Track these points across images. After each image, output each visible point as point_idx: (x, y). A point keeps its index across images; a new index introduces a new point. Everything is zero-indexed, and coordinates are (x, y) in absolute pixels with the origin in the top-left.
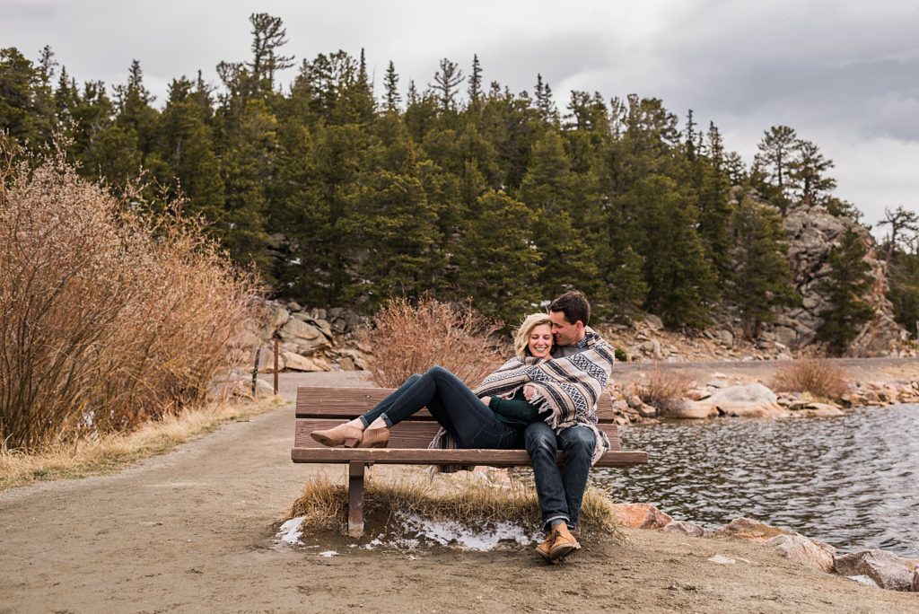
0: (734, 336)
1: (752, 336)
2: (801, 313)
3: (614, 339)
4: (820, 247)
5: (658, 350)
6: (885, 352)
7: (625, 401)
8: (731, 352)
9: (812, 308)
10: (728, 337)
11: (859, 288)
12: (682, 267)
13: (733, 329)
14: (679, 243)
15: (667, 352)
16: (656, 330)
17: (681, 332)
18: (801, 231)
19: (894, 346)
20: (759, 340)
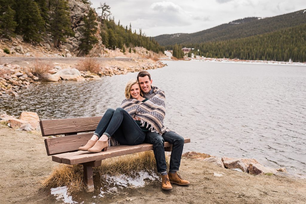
0: (51, 46)
1: (57, 47)
2: (73, 39)
3: (3, 44)
4: (80, 15)
5: (22, 50)
6: (100, 54)
7: (26, 75)
8: (50, 52)
9: (78, 37)
10: (49, 46)
11: (93, 32)
12: (31, 17)
13: (50, 43)
14: (30, 7)
15: (26, 51)
16: (20, 42)
17: (31, 43)
18: (73, 8)
19: (102, 52)
20: (60, 48)
